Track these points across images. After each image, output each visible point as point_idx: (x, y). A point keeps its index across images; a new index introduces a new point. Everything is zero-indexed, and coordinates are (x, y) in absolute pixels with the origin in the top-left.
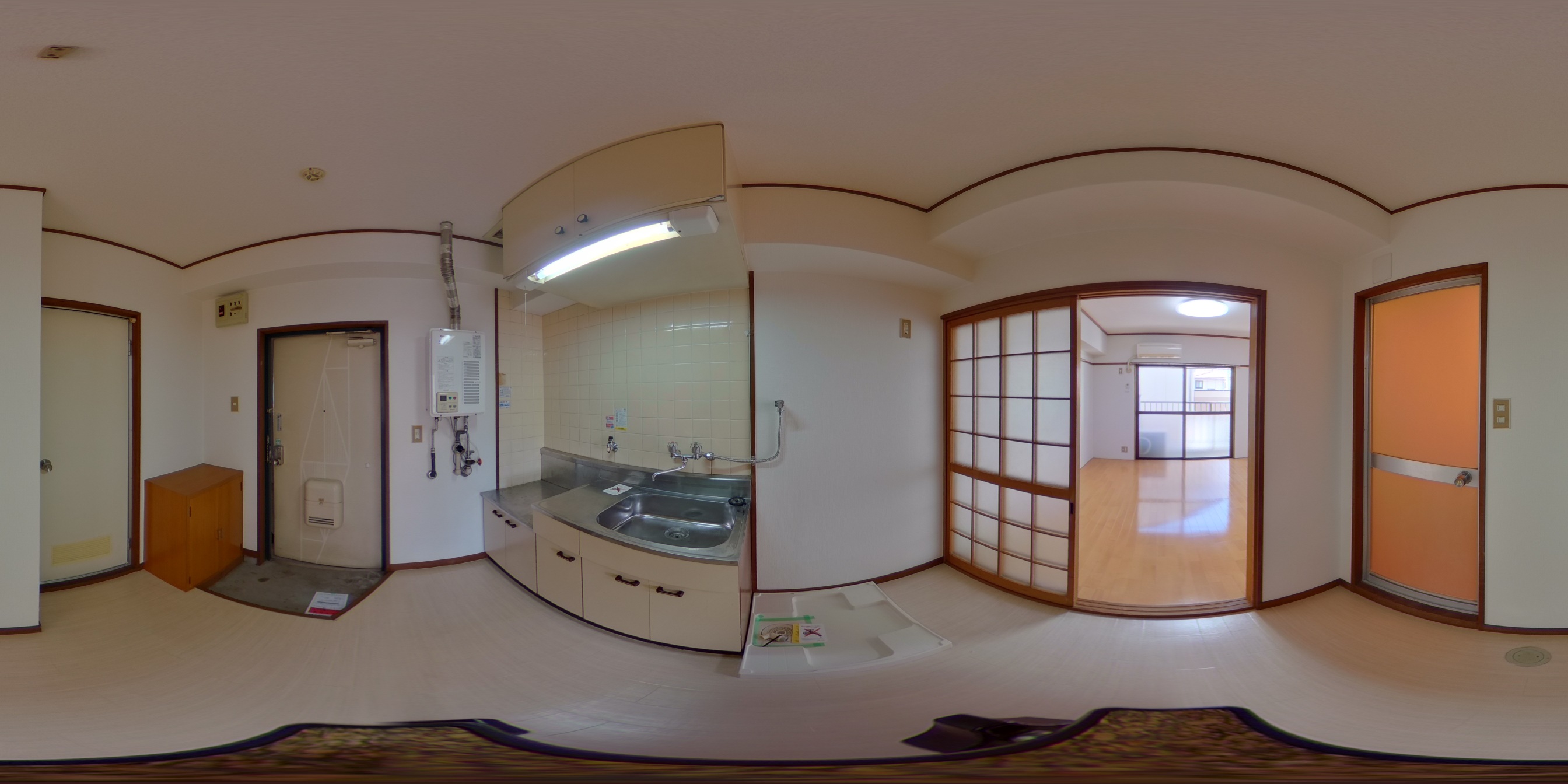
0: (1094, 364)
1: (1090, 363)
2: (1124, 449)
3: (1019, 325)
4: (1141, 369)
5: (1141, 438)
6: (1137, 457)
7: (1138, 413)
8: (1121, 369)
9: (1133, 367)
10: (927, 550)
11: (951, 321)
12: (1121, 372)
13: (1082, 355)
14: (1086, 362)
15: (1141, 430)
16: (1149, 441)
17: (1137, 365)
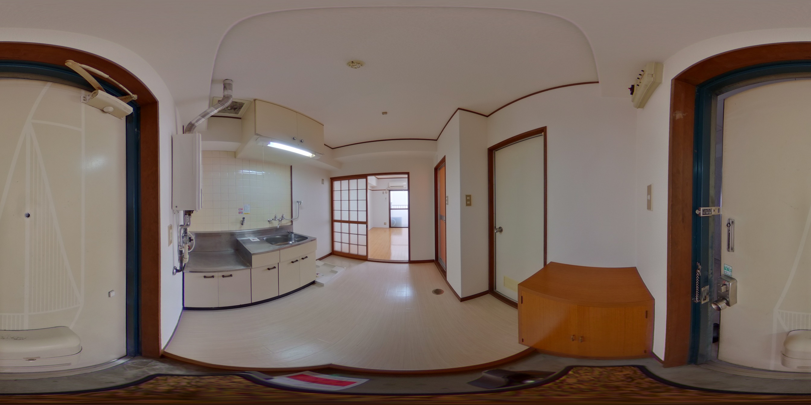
0: (373, 190)
1: (371, 190)
2: (385, 224)
3: (353, 182)
4: (391, 192)
5: (391, 219)
6: (390, 227)
7: (390, 209)
8: (383, 192)
9: (388, 191)
10: (328, 251)
11: (333, 180)
12: (383, 194)
13: (369, 188)
14: (370, 190)
15: (392, 216)
16: (395, 220)
17: (390, 191)
